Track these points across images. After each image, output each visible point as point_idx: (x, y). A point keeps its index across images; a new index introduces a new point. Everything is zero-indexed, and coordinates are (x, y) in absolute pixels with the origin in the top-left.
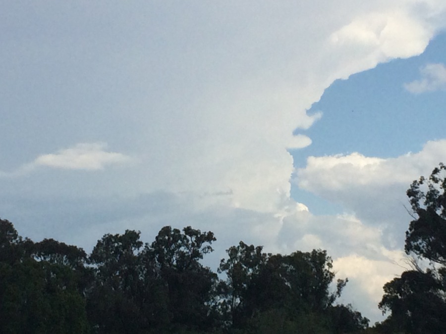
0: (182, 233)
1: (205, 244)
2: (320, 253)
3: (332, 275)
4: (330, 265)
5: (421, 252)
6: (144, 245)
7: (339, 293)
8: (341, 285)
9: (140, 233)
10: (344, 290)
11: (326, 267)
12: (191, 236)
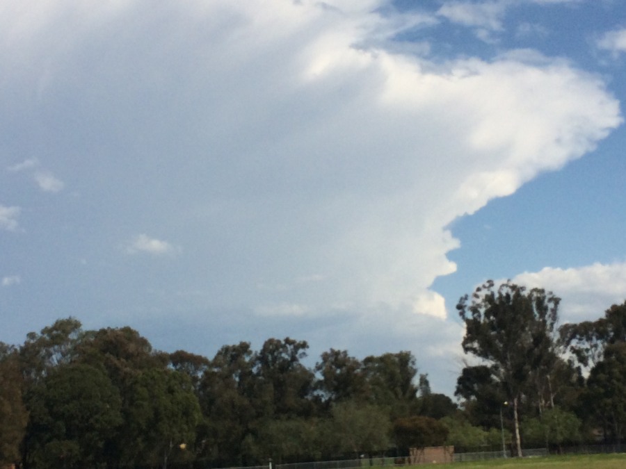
0: (283, 343)
5: (476, 352)
6: (254, 353)
9: (250, 344)
12: (290, 345)
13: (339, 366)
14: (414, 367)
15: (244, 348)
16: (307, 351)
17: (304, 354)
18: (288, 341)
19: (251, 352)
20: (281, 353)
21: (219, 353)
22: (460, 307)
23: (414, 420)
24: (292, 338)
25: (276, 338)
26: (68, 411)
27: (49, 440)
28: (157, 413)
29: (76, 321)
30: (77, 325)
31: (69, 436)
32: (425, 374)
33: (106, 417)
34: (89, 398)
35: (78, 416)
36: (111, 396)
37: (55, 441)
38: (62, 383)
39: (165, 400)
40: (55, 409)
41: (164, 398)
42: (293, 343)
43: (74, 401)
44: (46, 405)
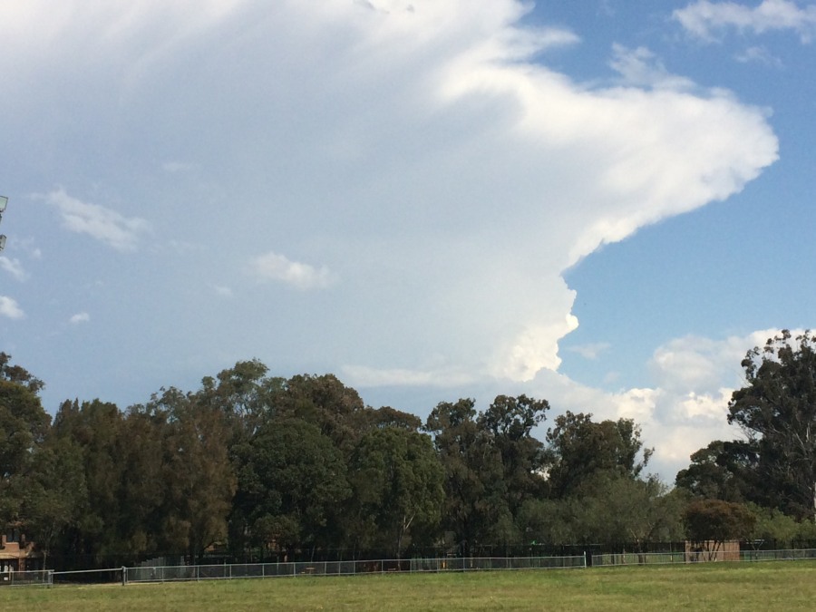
0: (517, 401)
1: (539, 413)
2: (627, 422)
3: (640, 444)
4: (638, 435)
5: (744, 422)
6: (478, 413)
7: (645, 462)
8: (647, 454)
9: (475, 401)
10: (651, 459)
11: (634, 436)
12: (525, 404)
14: (638, 439)
15: (466, 406)
16: (547, 412)
17: (542, 416)
18: (523, 399)
19: (475, 412)
20: (514, 414)
21: (434, 413)
22: (746, 363)
24: (529, 396)
25: (508, 395)
26: (286, 478)
27: (260, 514)
28: (395, 485)
29: (260, 364)
30: (261, 370)
31: (286, 509)
32: (651, 449)
33: (333, 488)
34: (311, 462)
35: (296, 485)
36: (335, 461)
37: (269, 516)
38: (274, 441)
39: (406, 468)
40: (269, 475)
41: (404, 465)
42: (530, 402)
43: (291, 466)
44: (257, 470)
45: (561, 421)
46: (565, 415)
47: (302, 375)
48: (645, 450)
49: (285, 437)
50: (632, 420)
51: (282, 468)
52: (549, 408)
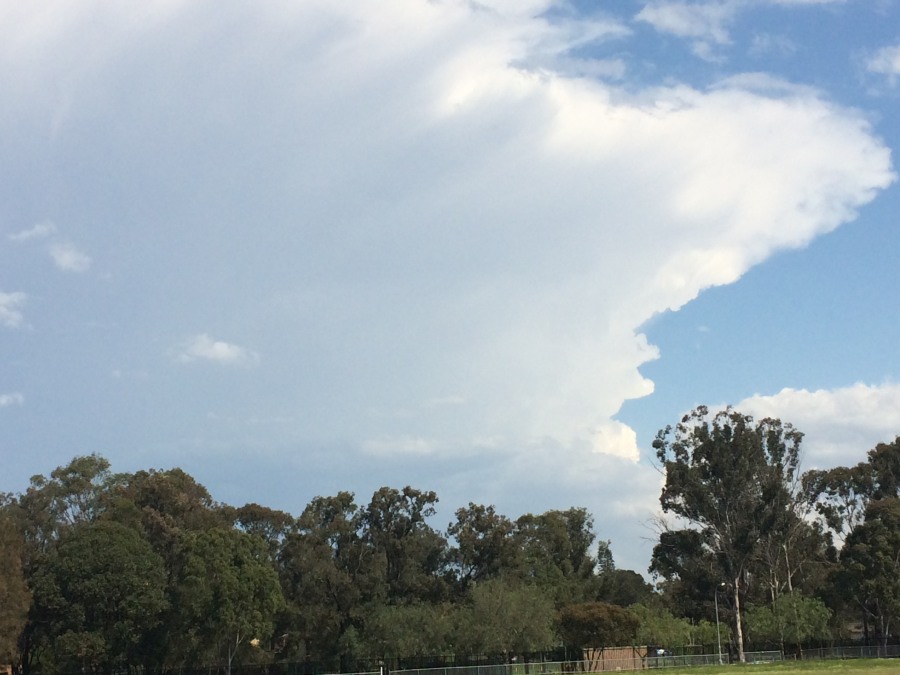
0: (401, 494)
1: (427, 506)
2: (580, 511)
3: (593, 537)
4: (590, 526)
6: (359, 508)
9: (353, 494)
11: (586, 527)
12: (411, 497)
13: (481, 529)
14: (591, 531)
15: (345, 501)
16: (436, 505)
17: (432, 510)
18: (407, 491)
19: (355, 507)
20: (398, 509)
21: (309, 508)
22: (656, 445)
23: (590, 608)
24: (414, 488)
25: (392, 487)
26: (89, 590)
27: (62, 631)
28: (217, 595)
29: (102, 459)
30: (103, 466)
31: (90, 626)
32: (607, 542)
33: (145, 599)
34: (120, 570)
35: (103, 598)
36: (151, 569)
37: (70, 633)
38: (80, 548)
39: (230, 575)
40: (71, 587)
41: (229, 572)
42: (415, 494)
43: (98, 576)
44: (58, 580)
45: (462, 515)
46: (468, 508)
47: (147, 471)
48: (600, 542)
49: (92, 543)
50: (585, 509)
51: (88, 577)
52: (437, 501)
